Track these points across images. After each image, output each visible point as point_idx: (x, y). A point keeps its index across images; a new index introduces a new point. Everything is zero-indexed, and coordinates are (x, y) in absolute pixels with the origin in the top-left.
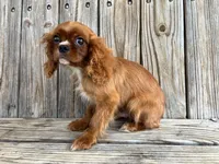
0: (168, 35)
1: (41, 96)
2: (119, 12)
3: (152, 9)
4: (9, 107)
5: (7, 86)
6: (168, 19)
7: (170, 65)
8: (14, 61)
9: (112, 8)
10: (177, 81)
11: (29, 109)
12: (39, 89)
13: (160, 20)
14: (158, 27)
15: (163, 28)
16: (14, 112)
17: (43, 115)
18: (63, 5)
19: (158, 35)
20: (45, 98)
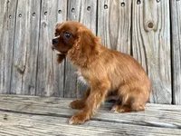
0: (155, 31)
1: (52, 80)
2: (114, 13)
3: (141, 10)
4: (30, 88)
6: (156, 17)
7: (157, 56)
8: (34, 53)
9: (108, 10)
10: (163, 71)
11: (43, 89)
12: (51, 75)
13: (149, 18)
14: (147, 24)
15: (151, 25)
16: (33, 91)
17: (53, 95)
18: (70, 9)
19: (147, 31)
20: (55, 82)
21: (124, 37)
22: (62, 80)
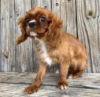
0: (94, 17)
1: (25, 61)
2: (63, 8)
5: (11, 56)
8: (13, 43)
9: (58, 7)
11: (20, 67)
12: (24, 57)
13: (89, 9)
14: (87, 13)
19: (88, 19)
20: (27, 62)
21: (71, 25)
22: (31, 60)
